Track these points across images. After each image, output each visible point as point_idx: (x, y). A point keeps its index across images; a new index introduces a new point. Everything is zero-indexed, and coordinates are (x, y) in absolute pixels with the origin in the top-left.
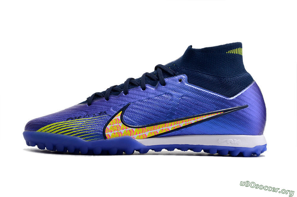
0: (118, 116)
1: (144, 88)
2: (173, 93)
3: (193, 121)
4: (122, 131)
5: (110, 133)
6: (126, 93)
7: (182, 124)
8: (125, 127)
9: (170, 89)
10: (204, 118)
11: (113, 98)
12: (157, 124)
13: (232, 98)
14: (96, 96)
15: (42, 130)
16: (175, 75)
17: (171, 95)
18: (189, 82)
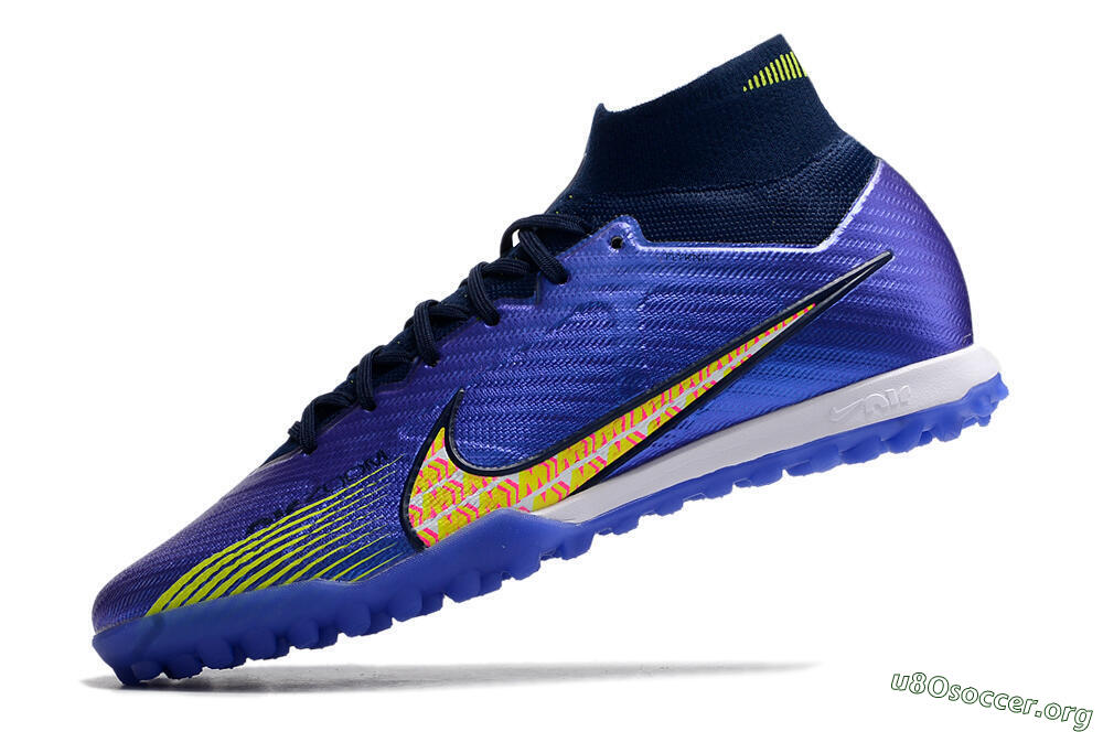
0: (438, 450)
1: (494, 318)
2: (609, 296)
3: (716, 373)
4: (473, 499)
5: (430, 524)
6: (433, 357)
7: (682, 396)
8: (477, 481)
9: (591, 286)
10: (754, 347)
11: (388, 395)
12: (590, 430)
13: (826, 244)
14: (322, 410)
15: (168, 600)
16: (591, 230)
17: (605, 306)
18: (651, 236)
